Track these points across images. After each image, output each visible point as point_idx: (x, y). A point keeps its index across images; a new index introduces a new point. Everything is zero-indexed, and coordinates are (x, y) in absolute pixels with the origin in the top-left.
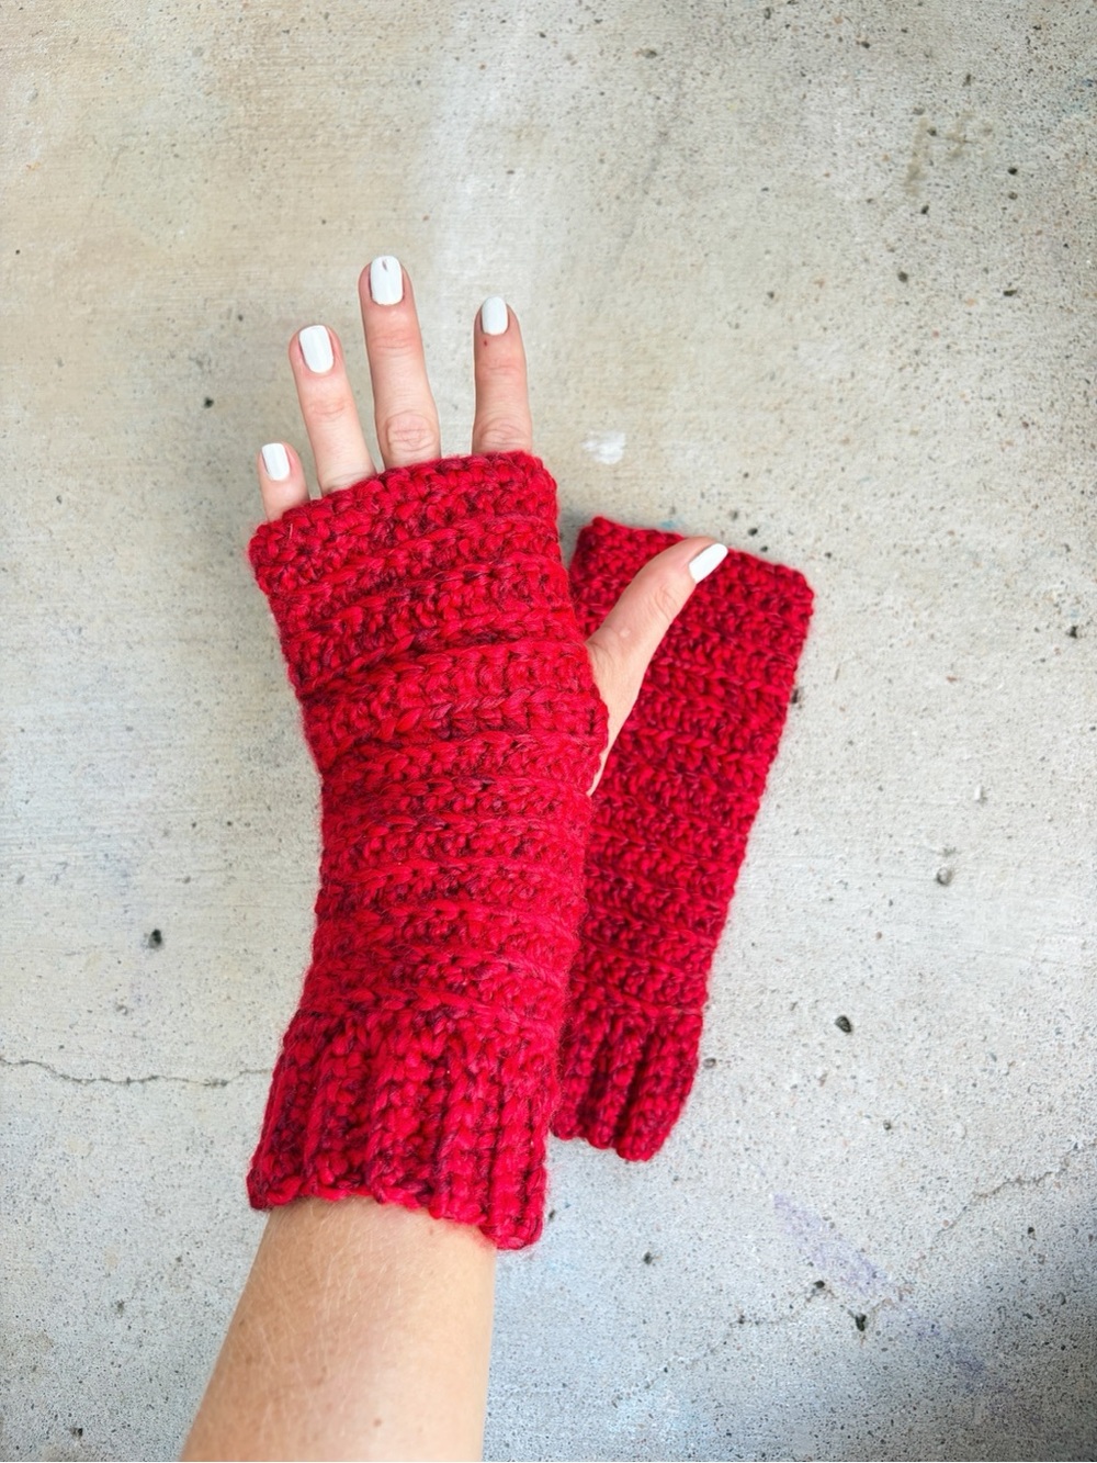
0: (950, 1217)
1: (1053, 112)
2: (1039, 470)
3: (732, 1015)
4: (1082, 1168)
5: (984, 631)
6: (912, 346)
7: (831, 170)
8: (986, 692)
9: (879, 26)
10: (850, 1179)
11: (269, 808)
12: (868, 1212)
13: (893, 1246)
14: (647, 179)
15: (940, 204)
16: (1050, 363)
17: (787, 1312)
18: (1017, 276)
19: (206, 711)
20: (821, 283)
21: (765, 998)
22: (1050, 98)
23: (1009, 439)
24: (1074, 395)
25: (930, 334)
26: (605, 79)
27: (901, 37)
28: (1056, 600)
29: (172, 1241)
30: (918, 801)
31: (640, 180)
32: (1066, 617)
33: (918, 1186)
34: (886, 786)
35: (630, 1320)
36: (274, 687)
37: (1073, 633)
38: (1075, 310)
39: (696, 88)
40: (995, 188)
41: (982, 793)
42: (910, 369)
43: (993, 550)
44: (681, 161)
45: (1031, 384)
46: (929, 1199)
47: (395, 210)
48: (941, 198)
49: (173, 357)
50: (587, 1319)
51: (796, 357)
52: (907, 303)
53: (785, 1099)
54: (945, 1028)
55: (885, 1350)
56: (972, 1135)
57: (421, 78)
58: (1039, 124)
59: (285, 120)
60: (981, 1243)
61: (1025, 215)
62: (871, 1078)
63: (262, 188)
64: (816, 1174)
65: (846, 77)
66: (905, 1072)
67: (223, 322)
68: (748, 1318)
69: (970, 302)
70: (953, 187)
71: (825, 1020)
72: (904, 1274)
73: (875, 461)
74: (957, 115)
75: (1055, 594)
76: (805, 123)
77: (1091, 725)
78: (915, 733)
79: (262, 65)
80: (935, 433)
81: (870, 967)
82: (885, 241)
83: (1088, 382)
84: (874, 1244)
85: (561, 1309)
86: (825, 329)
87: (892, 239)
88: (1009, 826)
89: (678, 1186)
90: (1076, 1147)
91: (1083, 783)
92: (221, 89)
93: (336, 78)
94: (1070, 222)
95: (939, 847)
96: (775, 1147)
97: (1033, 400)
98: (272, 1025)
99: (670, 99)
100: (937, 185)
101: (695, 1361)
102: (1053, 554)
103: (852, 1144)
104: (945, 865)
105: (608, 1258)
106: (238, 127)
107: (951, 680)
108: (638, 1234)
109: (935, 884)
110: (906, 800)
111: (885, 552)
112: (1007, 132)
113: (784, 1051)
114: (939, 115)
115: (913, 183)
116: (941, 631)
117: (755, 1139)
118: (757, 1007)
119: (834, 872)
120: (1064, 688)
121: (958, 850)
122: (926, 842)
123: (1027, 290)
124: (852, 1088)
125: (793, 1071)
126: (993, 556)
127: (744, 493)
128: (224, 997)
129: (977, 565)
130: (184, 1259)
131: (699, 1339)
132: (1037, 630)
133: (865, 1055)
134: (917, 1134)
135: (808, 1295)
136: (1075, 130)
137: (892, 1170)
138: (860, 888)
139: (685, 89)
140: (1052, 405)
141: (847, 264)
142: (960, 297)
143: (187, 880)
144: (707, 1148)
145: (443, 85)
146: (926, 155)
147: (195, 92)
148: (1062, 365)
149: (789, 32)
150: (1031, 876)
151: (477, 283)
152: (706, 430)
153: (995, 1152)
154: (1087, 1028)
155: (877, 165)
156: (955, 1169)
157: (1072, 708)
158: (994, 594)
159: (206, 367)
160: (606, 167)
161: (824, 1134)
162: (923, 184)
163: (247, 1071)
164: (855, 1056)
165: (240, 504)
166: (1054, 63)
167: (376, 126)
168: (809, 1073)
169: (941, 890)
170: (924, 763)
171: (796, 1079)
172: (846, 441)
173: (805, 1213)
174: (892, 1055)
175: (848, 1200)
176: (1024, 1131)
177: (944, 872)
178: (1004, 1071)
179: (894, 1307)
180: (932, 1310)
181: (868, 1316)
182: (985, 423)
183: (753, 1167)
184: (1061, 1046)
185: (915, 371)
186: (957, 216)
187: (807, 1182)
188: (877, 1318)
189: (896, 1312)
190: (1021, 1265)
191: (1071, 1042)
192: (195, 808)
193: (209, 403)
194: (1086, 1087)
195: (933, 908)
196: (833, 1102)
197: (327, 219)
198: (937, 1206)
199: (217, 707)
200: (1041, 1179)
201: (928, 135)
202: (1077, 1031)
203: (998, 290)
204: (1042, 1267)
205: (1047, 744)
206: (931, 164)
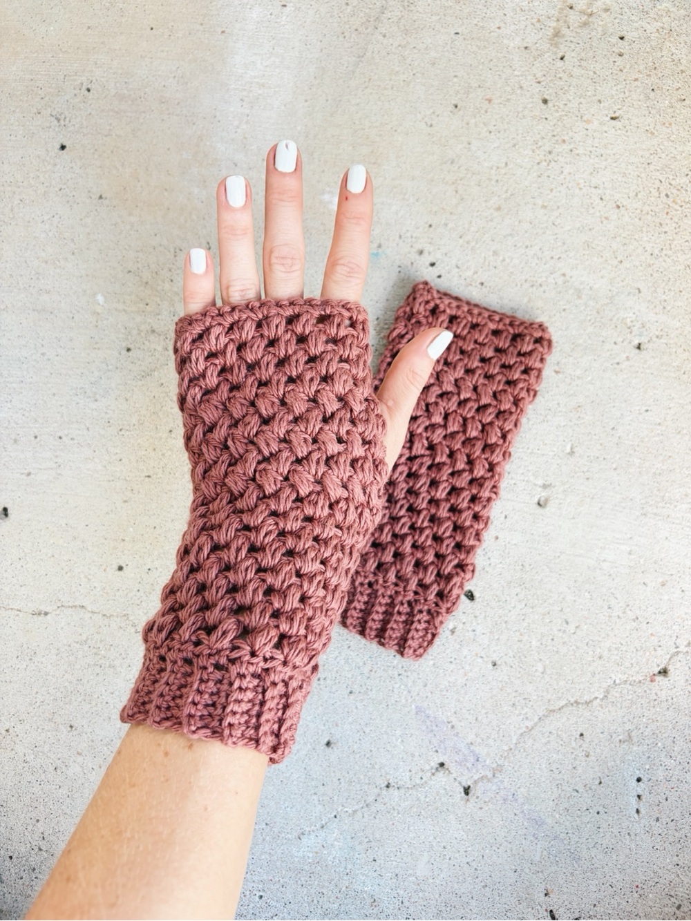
0: (530, 724)
2: (625, 238)
4: (618, 695)
5: (581, 341)
6: (548, 149)
7: (502, 25)
8: (579, 382)
10: (467, 698)
11: (88, 429)
12: (476, 719)
13: (491, 742)
14: (378, 19)
15: (573, 54)
16: (637, 167)
17: (418, 781)
18: (620, 107)
19: (49, 360)
20: (490, 101)
23: (606, 215)
24: (651, 190)
25: (560, 141)
28: (629, 324)
29: (3, 719)
31: (372, 19)
32: (635, 336)
33: (511, 703)
35: (314, 783)
36: (96, 346)
38: (656, 133)
40: (609, 47)
41: (571, 449)
42: (544, 164)
43: (591, 289)
44: (401, 9)
45: (624, 180)
46: (517, 712)
47: (202, 24)
48: (573, 50)
49: (39, 113)
50: (285, 781)
51: (469, 150)
52: (546, 119)
54: (536, 601)
55: (481, 808)
56: (548, 672)
58: (641, 8)
60: (549, 742)
61: (628, 67)
62: (485, 632)
66: (508, 629)
67: (76, 92)
68: (392, 784)
69: (588, 122)
70: (582, 44)
72: (497, 759)
73: (517, 223)
75: (628, 320)
77: (646, 408)
80: (558, 207)
81: (489, 559)
82: (534, 75)
83: (661, 182)
84: (479, 740)
86: (490, 132)
87: (539, 75)
88: (588, 471)
89: (352, 696)
90: (615, 682)
91: (638, 445)
94: (656, 74)
95: (540, 482)
96: (418, 674)
97: (624, 191)
98: (82, 576)
100: (571, 42)
101: (355, 812)
102: (629, 293)
104: (543, 494)
105: (302, 742)
107: (557, 372)
108: (323, 728)
109: (536, 506)
110: (520, 450)
111: (519, 286)
112: (619, 11)
115: (556, 39)
117: (405, 668)
120: (630, 382)
121: (553, 484)
122: (532, 478)
123: (625, 117)
124: (472, 637)
126: (590, 293)
127: (428, 238)
128: (49, 555)
129: (579, 297)
130: (10, 731)
131: (359, 797)
132: (615, 343)
133: (482, 617)
134: (512, 670)
135: (433, 771)
136: (664, 14)
137: (494, 692)
140: (637, 195)
141: (508, 89)
142: (582, 117)
143: (29, 474)
144: (373, 673)
146: (565, 22)
148: (645, 169)
150: (600, 505)
151: (256, 80)
152: (405, 194)
153: (562, 683)
154: (628, 606)
155: (532, 24)
156: (536, 693)
157: (634, 396)
158: (589, 318)
159: (62, 122)
160: (349, 9)
161: (453, 666)
162: (561, 40)
163: (62, 606)
164: (475, 617)
165: (81, 220)
169: (540, 510)
170: (535, 426)
172: (499, 209)
173: (435, 718)
174: (501, 617)
175: (464, 711)
176: (582, 671)
177: (542, 499)
178: (573, 631)
179: (489, 781)
180: (514, 784)
181: (472, 786)
182: (592, 204)
183: (402, 687)
184: (610, 617)
185: (548, 165)
186: (583, 63)
187: (438, 698)
188: (477, 788)
189: (490, 784)
190: (573, 757)
191: (617, 614)
192: (37, 426)
193: (63, 147)
194: (624, 643)
195: (534, 522)
196: (459, 646)
197: (154, 27)
198: (522, 717)
199: (56, 358)
200: (591, 702)
201: (568, 8)
202: (621, 607)
203: (607, 116)
204: (587, 759)
205: (616, 419)
206: (568, 27)
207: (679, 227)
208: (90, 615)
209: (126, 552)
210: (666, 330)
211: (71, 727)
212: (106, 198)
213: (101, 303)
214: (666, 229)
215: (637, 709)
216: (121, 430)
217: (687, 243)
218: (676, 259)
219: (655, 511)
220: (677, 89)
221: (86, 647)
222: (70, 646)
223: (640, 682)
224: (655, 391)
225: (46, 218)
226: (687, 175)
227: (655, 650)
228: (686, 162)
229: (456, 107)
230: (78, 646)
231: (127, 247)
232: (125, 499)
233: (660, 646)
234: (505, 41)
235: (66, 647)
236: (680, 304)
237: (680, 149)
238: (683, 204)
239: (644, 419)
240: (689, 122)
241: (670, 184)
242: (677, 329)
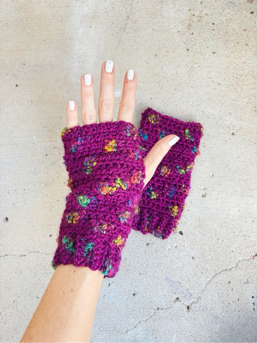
0: (209, 280)
1: (222, 9)
2: (223, 95)
4: (241, 265)
5: (211, 134)
6: (191, 66)
7: (169, 24)
8: (212, 149)
10: (184, 272)
11: (34, 185)
12: (189, 280)
13: (195, 288)
14: (124, 28)
15: (196, 32)
16: (224, 69)
17: (169, 306)
18: (215, 48)
19: (18, 162)
22: (221, 6)
23: (215, 88)
24: (230, 77)
25: (195, 63)
26: (113, 4)
28: (228, 126)
29: (12, 297)
30: (197, 177)
31: (123, 28)
32: (231, 130)
33: (201, 272)
35: (130, 310)
36: (35, 155)
37: (233, 134)
38: (230, 56)
39: (136, 6)
40: (209, 28)
41: (212, 174)
42: (190, 72)
43: (213, 115)
44: (132, 23)
45: (220, 74)
46: (204, 275)
47: (62, 37)
48: (196, 30)
49: (7, 74)
50: (119, 310)
51: (162, 70)
52: (189, 56)
53: (167, 252)
54: (206, 232)
55: (194, 314)
56: (214, 259)
57: (68, 5)
58: (219, 12)
59: (34, 16)
60: (217, 286)
61: (217, 34)
62: (188, 246)
63: (29, 33)
64: (175, 271)
65: (172, 3)
66: (196, 244)
67: (20, 65)
68: (160, 308)
69: (204, 55)
70: (199, 28)
71: (176, 232)
72: (198, 295)
73: (183, 94)
74: (199, 11)
75: (228, 125)
76: (162, 14)
77: (238, 156)
79: (29, 3)
80: (197, 87)
81: (187, 218)
82: (183, 41)
83: (234, 73)
84: (190, 288)
85: (112, 308)
86: (169, 63)
87: (185, 41)
88: (219, 182)
89: (141, 276)
90: (239, 260)
91: (237, 170)
92: (18, 10)
93: (47, 6)
94: (227, 35)
95: (202, 188)
96: (165, 264)
97: (221, 78)
98: (37, 240)
99: (129, 9)
100: (195, 27)
101: (147, 320)
102: (227, 115)
104: (204, 192)
106: (23, 19)
107: (204, 147)
109: (202, 197)
110: (193, 177)
112: (211, 15)
114: (195, 11)
115: (189, 27)
117: (160, 263)
120: (231, 147)
121: (207, 188)
122: (199, 187)
123: (218, 52)
124: (183, 249)
125: (169, 245)
126: (213, 116)
127: (151, 103)
128: (24, 233)
129: (209, 118)
130: (15, 301)
131: (148, 314)
132: (224, 134)
133: (186, 240)
134: (200, 259)
135: (175, 301)
136: (228, 14)
137: (194, 269)
139: (133, 6)
140: (225, 79)
141: (174, 47)
142: (202, 54)
143: (14, 204)
144: (148, 266)
145: (74, 7)
146: (192, 21)
147: (12, 10)
148: (227, 70)
150: (226, 194)
151: (84, 54)
152: (141, 88)
153: (219, 263)
154: (241, 231)
155: (180, 23)
156: (210, 268)
157: (233, 152)
158: (213, 125)
159: (16, 77)
160: (114, 25)
161: (177, 260)
162: (191, 27)
163: (30, 252)
164: (184, 241)
165: (25, 110)
167: (57, 17)
168: (173, 245)
169: (203, 198)
170: (198, 167)
171: (169, 247)
172: (176, 90)
173: (173, 281)
174: (193, 240)
175: (184, 277)
176: (226, 257)
177: (204, 194)
178: (221, 243)
179: (196, 303)
180: (206, 303)
181: (190, 306)
182: (209, 84)
183: (159, 270)
184: (234, 236)
185: (192, 72)
186: (200, 35)
187: (173, 273)
188: (192, 306)
189: (197, 304)
190: (227, 291)
191: (237, 234)
192: (16, 186)
193: (17, 86)
194: (241, 245)
195: (202, 203)
196: (179, 253)
197: (45, 40)
198: (206, 277)
199: (21, 161)
200: (231, 269)
201: (192, 16)
202: (238, 231)
203: (211, 52)
204: (232, 291)
205: (228, 161)
206: (193, 22)
207: (242, 89)
208: (41, 254)
209: (52, 229)
210: (242, 127)
211: (38, 297)
212: (34, 102)
213: (35, 139)
214: (238, 90)
215: (249, 270)
216: (46, 185)
217: (246, 95)
218: (242, 101)
219: (246, 194)
220: (236, 40)
221: (40, 267)
222: (34, 267)
223: (249, 259)
224: (241, 150)
225: (13, 111)
226: (243, 70)
227: (253, 247)
228: (242, 65)
229: (156, 55)
230: (37, 266)
231: (42, 118)
232: (50, 210)
233: (255, 245)
234: (171, 30)
235: (33, 267)
236: (246, 117)
237: (239, 61)
238: (243, 80)
239: (238, 160)
240: (241, 51)
241: (237, 74)
242: (246, 126)
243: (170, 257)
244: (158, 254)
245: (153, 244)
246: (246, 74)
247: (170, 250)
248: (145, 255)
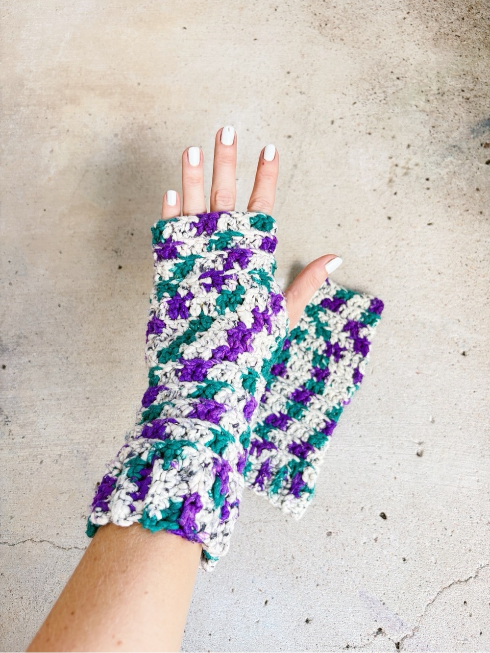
0: (432, 598)
1: (441, 157)
2: (446, 291)
3: (338, 513)
4: (484, 574)
5: (429, 354)
6: (394, 244)
7: (359, 179)
8: (431, 378)
9: (374, 127)
10: (390, 583)
12: (398, 598)
13: (409, 612)
14: (290, 182)
15: (401, 191)
16: (447, 250)
17: (367, 642)
18: (432, 218)
19: (119, 390)
21: (351, 505)
22: (440, 152)
23: (433, 279)
24: (457, 262)
25: (401, 239)
27: (383, 130)
28: (456, 341)
30: (408, 422)
31: (287, 182)
32: (460, 348)
33: (418, 585)
34: (394, 417)
35: (301, 649)
37: (464, 354)
38: (454, 230)
39: (307, 149)
40: (421, 186)
41: (433, 419)
42: (394, 253)
43: (431, 322)
44: (302, 175)
45: (440, 258)
46: (423, 590)
48: (401, 189)
49: (106, 249)
50: (282, 648)
51: (350, 248)
52: (391, 228)
53: (361, 549)
54: (425, 516)
56: (439, 562)
58: (436, 162)
59: (149, 161)
60: (445, 609)
61: (433, 195)
62: (396, 538)
63: (140, 186)
64: (376, 581)
65: (363, 145)
66: (410, 536)
67: (126, 236)
68: (350, 645)
69: (415, 227)
70: (405, 185)
71: (375, 514)
72: (415, 624)
73: (382, 288)
75: (455, 338)
76: (348, 162)
77: (474, 390)
78: (404, 395)
80: (405, 277)
81: (392, 491)
82: (381, 205)
83: (462, 257)
84: (401, 611)
85: (272, 644)
86: (360, 238)
87: (384, 204)
88: (444, 432)
89: (319, 588)
90: (481, 565)
91: (472, 413)
94: (450, 198)
95: (417, 441)
96: (358, 570)
97: (441, 264)
99: (297, 153)
100: (399, 184)
102: (453, 323)
103: (390, 568)
104: (419, 448)
105: (291, 621)
106: (131, 163)
107: (418, 373)
109: (416, 456)
110: (403, 422)
111: (388, 324)
112: (424, 165)
113: (360, 528)
114: (398, 159)
115: (390, 184)
116: (412, 354)
117: (349, 566)
118: (347, 509)
119: (376, 452)
120: (462, 376)
121: (425, 442)
122: (412, 439)
123: (436, 223)
124: (388, 543)
125: (363, 536)
126: (431, 324)
129: (425, 328)
132: (449, 353)
133: (393, 529)
134: (417, 562)
135: (375, 634)
136: (450, 164)
137: (407, 578)
138: (387, 459)
139: (302, 149)
140: (449, 266)
141: (367, 213)
142: (411, 225)
144: (330, 571)
146: (394, 174)
147: (114, 151)
148: (451, 251)
149: (341, 129)
150: (455, 452)
153: (448, 569)
154: (482, 515)
155: (376, 177)
156: (433, 577)
157: (465, 383)
158: (432, 339)
159: (119, 254)
161: (378, 563)
162: (394, 184)
164: (389, 529)
165: (133, 307)
166: (440, 139)
168: (370, 537)
169: (419, 458)
170: (409, 407)
171: (365, 539)
173: (372, 598)
174: (404, 528)
175: (390, 592)
176: (460, 560)
177: (419, 451)
178: (451, 535)
179: (411, 638)
180: (427, 638)
181: (400, 642)
182: (424, 273)
183: (349, 579)
184: (472, 523)
185: (396, 253)
186: (407, 196)
187: (372, 585)
188: (404, 643)
189: (412, 640)
190: (462, 617)
191: (476, 521)
192: (114, 430)
193: (120, 267)
195: (416, 466)
196: (381, 549)
198: (427, 593)
199: (124, 389)
200: (467, 580)
201: (394, 166)
202: (478, 516)
203: (425, 223)
204: (470, 618)
205: (457, 398)
206: (396, 176)
207: (476, 282)
210: (479, 342)
212: (146, 294)
214: (469, 284)
217: (482, 291)
218: (477, 301)
220: (463, 205)
224: (478, 380)
225: (113, 308)
226: (476, 252)
228: (474, 245)
234: (362, 188)
236: (484, 326)
237: (470, 238)
238: (476, 269)
239: (473, 397)
240: (473, 222)
241: (467, 258)
242: (485, 341)
243: (367, 556)
244: (346, 551)
245: (338, 534)
246: (482, 259)
247: (366, 544)
248: (325, 552)
